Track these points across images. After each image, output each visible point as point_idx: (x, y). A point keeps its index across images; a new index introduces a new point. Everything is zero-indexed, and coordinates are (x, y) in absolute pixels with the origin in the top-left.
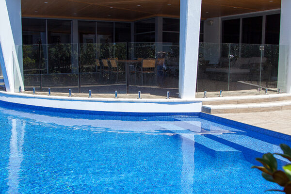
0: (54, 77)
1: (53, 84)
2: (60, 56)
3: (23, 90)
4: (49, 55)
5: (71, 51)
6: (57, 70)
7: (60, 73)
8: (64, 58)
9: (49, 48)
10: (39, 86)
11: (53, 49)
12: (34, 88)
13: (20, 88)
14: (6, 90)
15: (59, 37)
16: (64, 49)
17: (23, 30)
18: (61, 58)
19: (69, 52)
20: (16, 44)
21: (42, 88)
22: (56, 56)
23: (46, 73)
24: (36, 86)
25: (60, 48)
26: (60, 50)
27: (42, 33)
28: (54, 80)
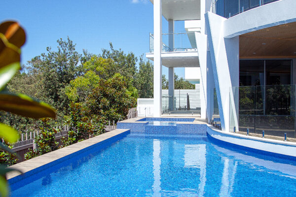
0: (271, 118)
1: (269, 126)
2: (278, 97)
3: (237, 130)
4: (267, 96)
5: (291, 92)
6: (274, 111)
7: (277, 115)
8: (283, 99)
9: (267, 89)
10: (253, 127)
11: (271, 90)
12: (248, 129)
13: (235, 128)
14: (221, 129)
15: (279, 77)
16: (283, 90)
17: (240, 71)
18: (280, 100)
19: (288, 93)
20: (233, 85)
21: (256, 129)
22: (274, 97)
23: (263, 114)
24: (251, 126)
25: (279, 89)
26: (278, 91)
27: (260, 74)
28: (270, 121)
